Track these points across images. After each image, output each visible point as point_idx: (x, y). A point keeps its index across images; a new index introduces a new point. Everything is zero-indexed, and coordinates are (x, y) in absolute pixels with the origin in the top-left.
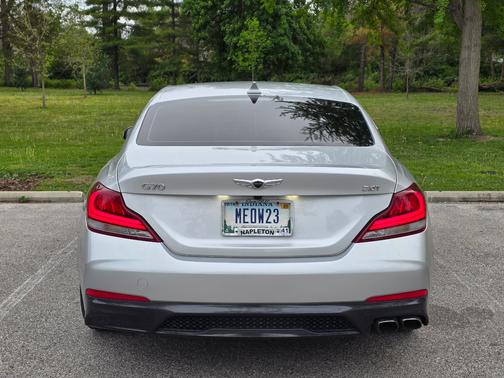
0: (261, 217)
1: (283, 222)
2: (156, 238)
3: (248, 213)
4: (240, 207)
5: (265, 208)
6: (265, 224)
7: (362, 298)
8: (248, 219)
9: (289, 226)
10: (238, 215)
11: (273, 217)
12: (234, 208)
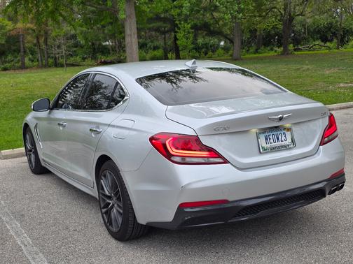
0: (278, 139)
1: (289, 140)
2: (226, 162)
3: (271, 137)
4: (266, 134)
5: (279, 133)
6: (281, 143)
7: (328, 176)
8: (272, 141)
9: (292, 141)
10: (266, 139)
11: (283, 138)
12: (264, 135)
